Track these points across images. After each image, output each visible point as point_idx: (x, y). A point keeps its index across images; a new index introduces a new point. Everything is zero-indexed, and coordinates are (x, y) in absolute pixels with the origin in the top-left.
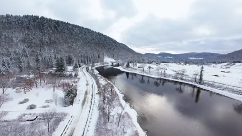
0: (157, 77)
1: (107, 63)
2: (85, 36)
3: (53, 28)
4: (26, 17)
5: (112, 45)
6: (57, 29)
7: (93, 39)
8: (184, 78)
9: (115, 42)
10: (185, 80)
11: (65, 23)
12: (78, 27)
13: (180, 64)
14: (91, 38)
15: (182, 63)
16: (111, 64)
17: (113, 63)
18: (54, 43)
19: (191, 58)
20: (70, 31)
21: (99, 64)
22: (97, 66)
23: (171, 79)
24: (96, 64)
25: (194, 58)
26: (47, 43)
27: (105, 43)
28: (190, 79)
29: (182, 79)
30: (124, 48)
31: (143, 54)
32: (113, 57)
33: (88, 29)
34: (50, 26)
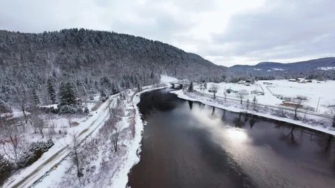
0: (238, 110)
1: (165, 85)
2: (135, 48)
3: (93, 41)
4: (63, 31)
5: (176, 57)
6: (99, 43)
7: (147, 51)
8: (300, 115)
9: (181, 52)
10: (305, 120)
11: (109, 33)
12: (127, 36)
13: (297, 80)
14: (145, 50)
15: (302, 80)
16: (170, 86)
17: (173, 85)
18: (93, 61)
19: (323, 68)
20: (116, 43)
21: (150, 87)
22: (147, 90)
23: (268, 115)
24: (144, 87)
25: (329, 68)
26: (84, 61)
27: (165, 55)
28: (317, 119)
29: (296, 118)
30: (195, 61)
31: (228, 67)
32: (174, 75)
33: (141, 38)
34: (90, 40)
